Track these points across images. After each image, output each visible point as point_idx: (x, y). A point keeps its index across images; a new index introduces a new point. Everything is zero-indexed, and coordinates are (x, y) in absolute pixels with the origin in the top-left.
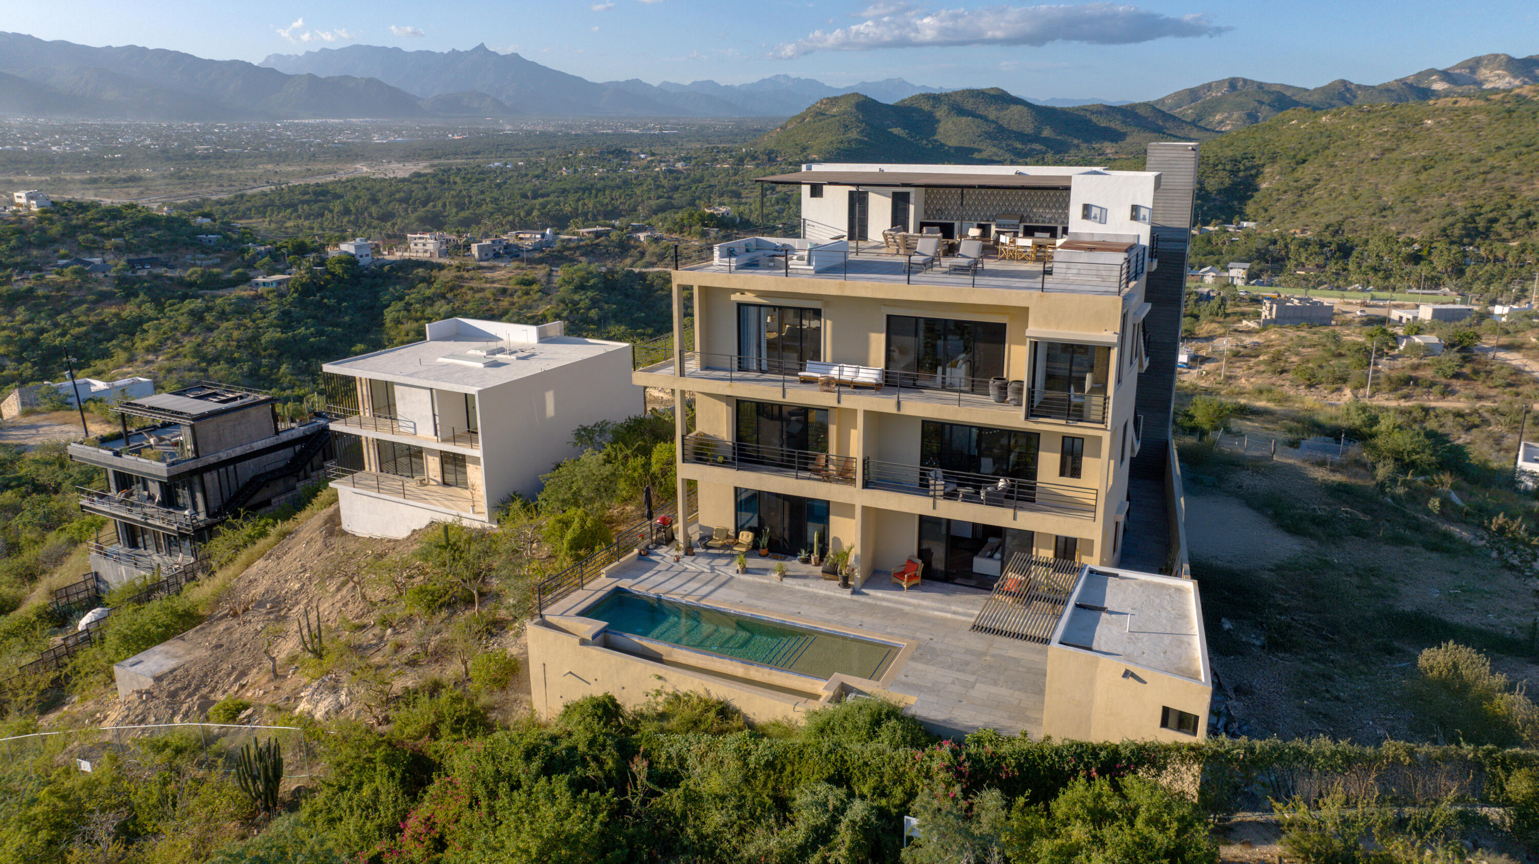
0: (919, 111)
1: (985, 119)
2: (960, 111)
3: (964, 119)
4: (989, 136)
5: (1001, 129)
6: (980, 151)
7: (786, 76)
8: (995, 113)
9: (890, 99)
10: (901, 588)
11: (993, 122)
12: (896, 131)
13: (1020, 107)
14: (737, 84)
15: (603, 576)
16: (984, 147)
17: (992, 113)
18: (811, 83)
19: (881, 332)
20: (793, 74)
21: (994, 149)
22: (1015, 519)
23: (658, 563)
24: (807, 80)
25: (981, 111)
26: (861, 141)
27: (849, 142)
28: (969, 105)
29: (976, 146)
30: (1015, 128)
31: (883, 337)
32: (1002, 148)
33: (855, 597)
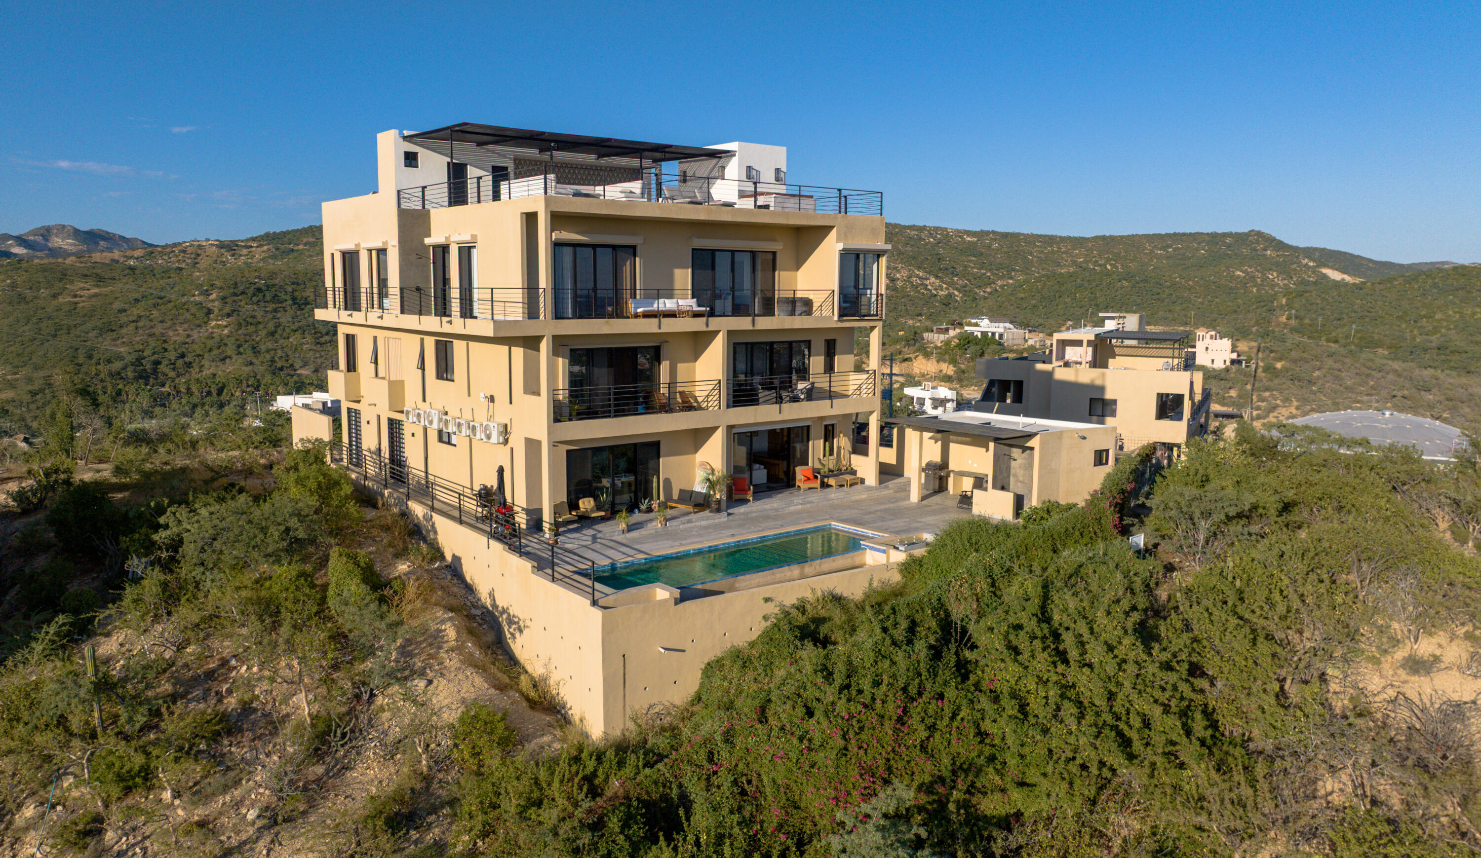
31: (689, 271)
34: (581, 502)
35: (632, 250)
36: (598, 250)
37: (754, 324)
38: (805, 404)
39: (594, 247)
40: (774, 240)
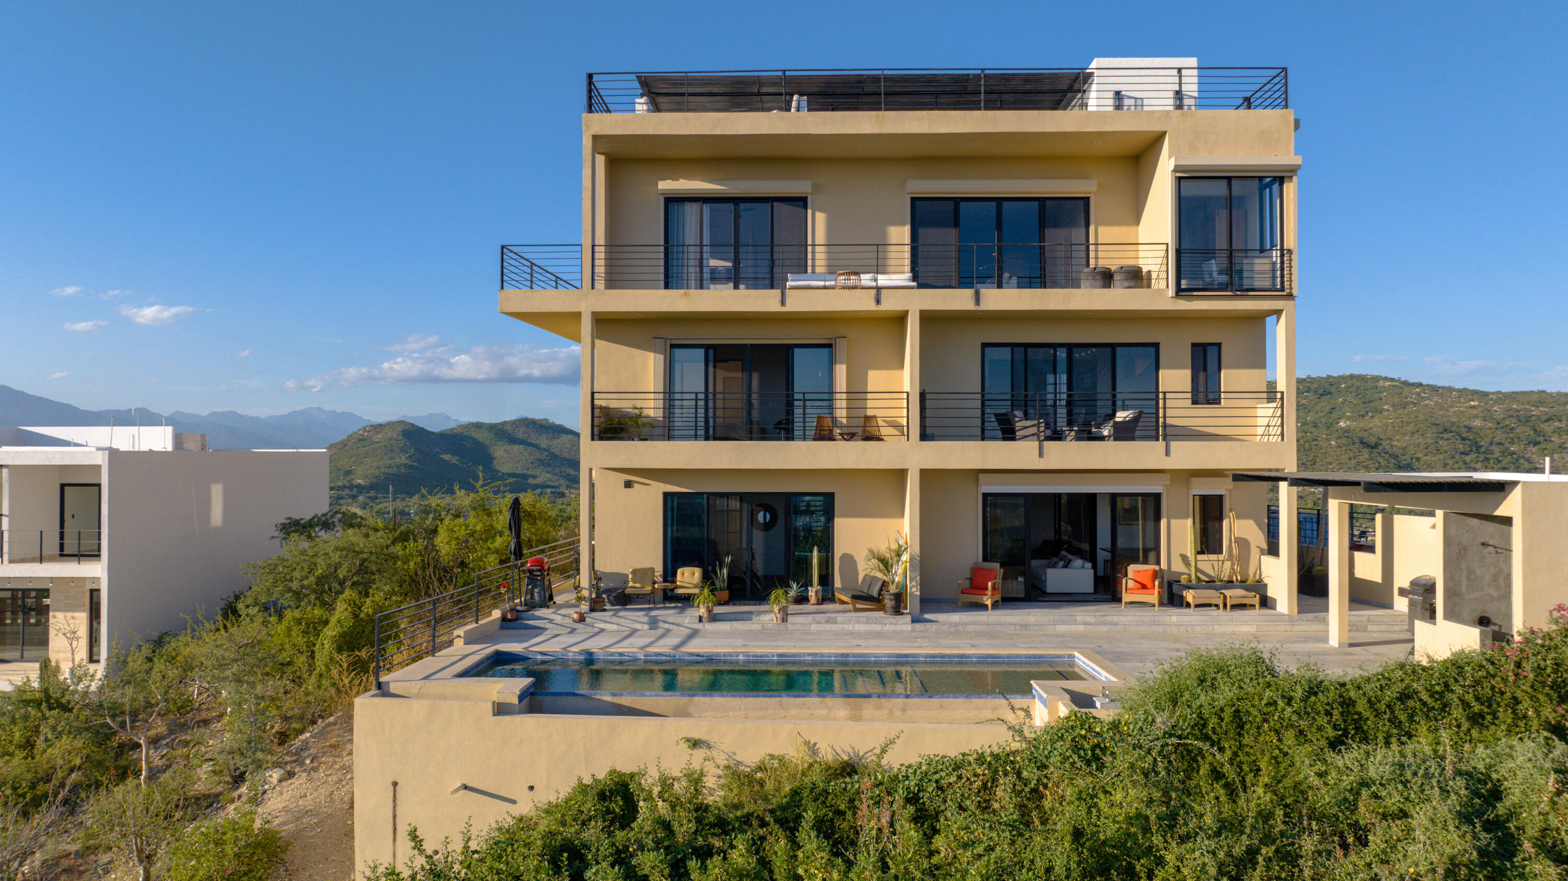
0: (468, 438)
1: (537, 447)
2: (513, 440)
3: (516, 448)
4: (542, 462)
5: (554, 457)
6: (534, 477)
7: (319, 409)
8: (546, 442)
9: (436, 427)
10: (984, 607)
11: (545, 450)
12: (447, 457)
13: (570, 437)
14: (263, 416)
15: (459, 643)
16: (538, 473)
17: (544, 442)
18: (348, 416)
19: (904, 224)
20: (327, 407)
21: (548, 475)
22: (1168, 453)
23: (544, 629)
24: (343, 413)
25: (533, 439)
26: (410, 466)
27: (398, 467)
28: (520, 433)
29: (529, 472)
30: (567, 456)
31: (907, 230)
32: (556, 474)
33: (918, 626)
34: (679, 571)
35: (801, 202)
36: (743, 206)
37: (977, 301)
38: (1110, 444)
39: (736, 201)
40: (1084, 177)
